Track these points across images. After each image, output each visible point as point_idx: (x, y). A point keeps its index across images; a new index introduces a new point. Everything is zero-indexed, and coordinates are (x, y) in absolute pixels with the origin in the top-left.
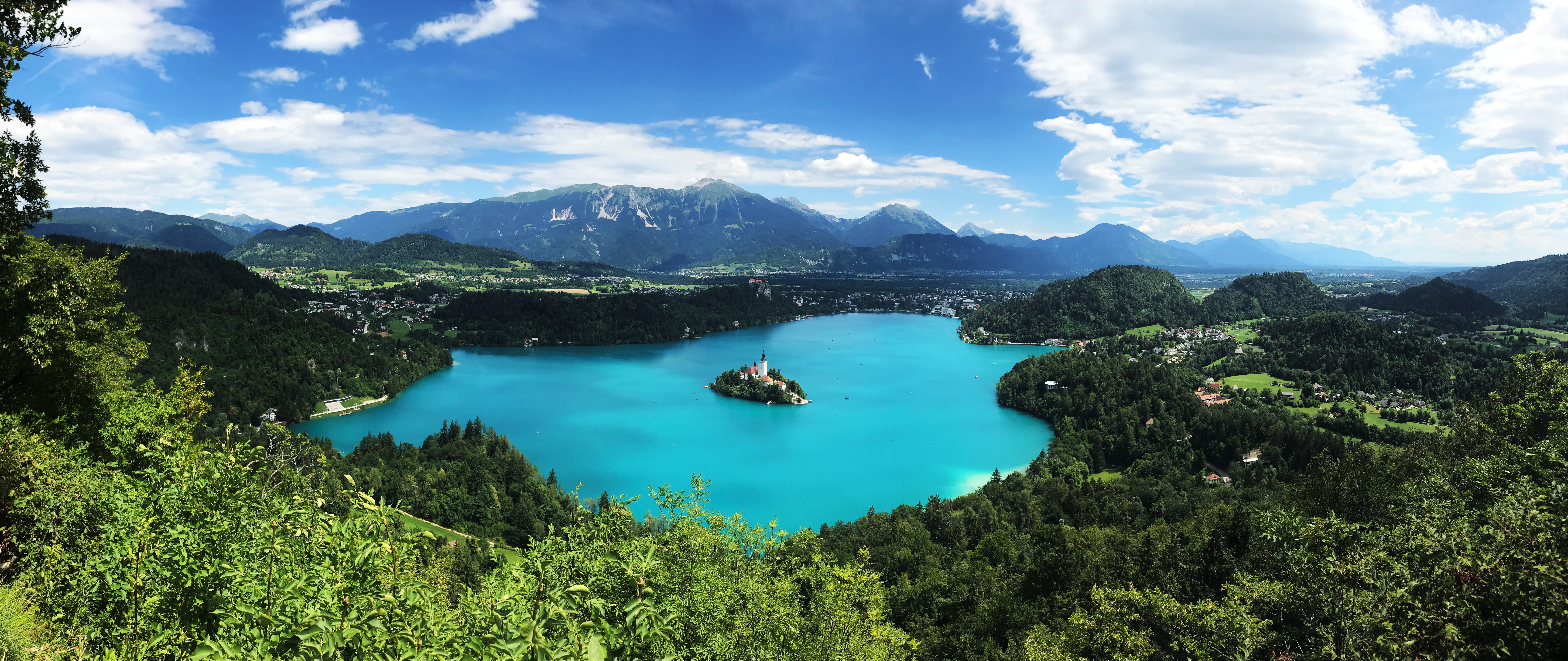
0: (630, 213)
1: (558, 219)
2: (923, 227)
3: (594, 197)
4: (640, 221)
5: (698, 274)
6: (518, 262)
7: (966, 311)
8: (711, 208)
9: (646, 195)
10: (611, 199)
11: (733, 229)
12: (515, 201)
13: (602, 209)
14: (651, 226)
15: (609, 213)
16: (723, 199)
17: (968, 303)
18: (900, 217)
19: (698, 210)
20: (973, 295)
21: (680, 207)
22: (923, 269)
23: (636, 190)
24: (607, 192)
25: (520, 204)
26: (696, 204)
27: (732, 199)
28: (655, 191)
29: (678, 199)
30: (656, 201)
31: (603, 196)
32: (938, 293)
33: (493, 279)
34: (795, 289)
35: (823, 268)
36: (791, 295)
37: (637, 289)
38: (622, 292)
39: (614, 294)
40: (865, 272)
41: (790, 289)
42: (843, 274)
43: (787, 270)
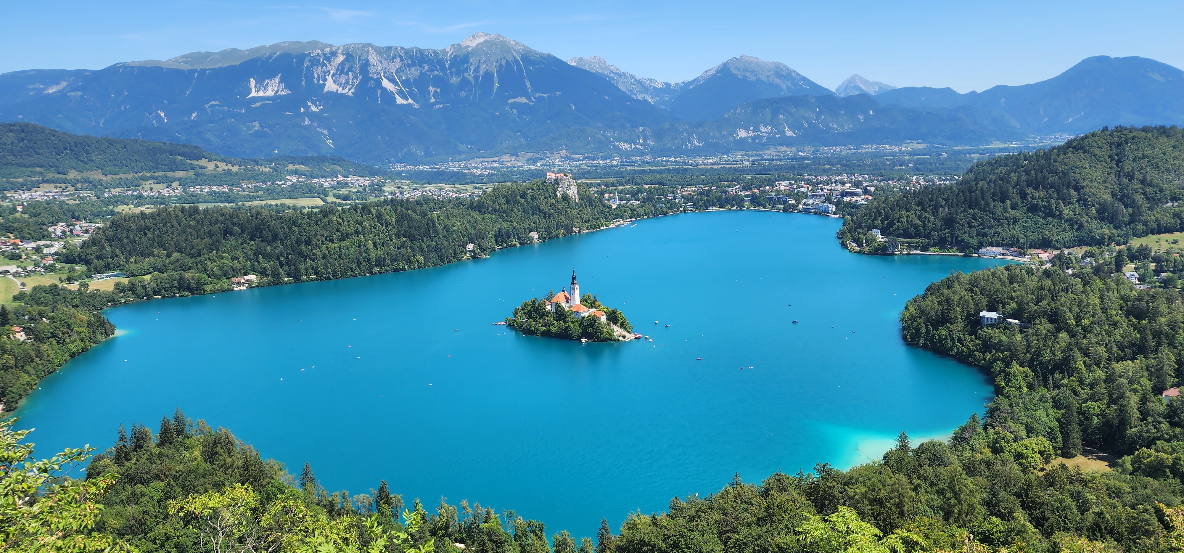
0: (372, 84)
1: (261, 94)
2: (784, 86)
3: (315, 61)
4: (388, 96)
5: (476, 168)
6: (203, 162)
7: (851, 205)
8: (488, 75)
9: (394, 58)
10: (342, 64)
11: (520, 104)
12: (186, 67)
13: (329, 78)
14: (404, 102)
15: (340, 85)
16: (504, 63)
18: (748, 74)
19: (471, 78)
20: (861, 182)
21: (445, 74)
22: (784, 148)
23: (379, 51)
24: (334, 54)
25: (195, 71)
26: (466, 70)
27: (516, 61)
28: (407, 52)
29: (441, 63)
30: (409, 66)
31: (329, 59)
32: (809, 183)
33: (164, 191)
34: (606, 185)
35: (642, 153)
36: (602, 193)
37: (393, 194)
38: (372, 199)
39: (361, 202)
40: (700, 156)
41: (599, 185)
42: (670, 161)
43: (594, 159)
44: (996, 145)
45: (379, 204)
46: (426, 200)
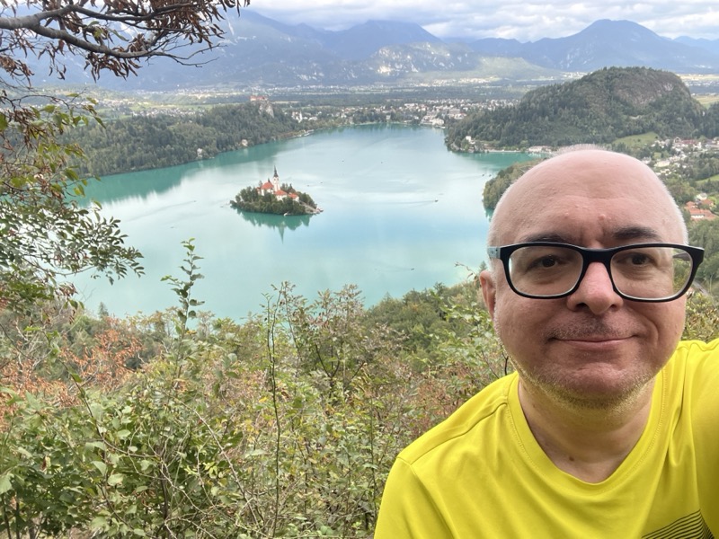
7: (453, 120)
11: (226, 45)
17: (455, 113)
20: (460, 104)
32: (427, 105)
34: (293, 105)
35: (316, 84)
36: (291, 112)
37: (138, 112)
38: (123, 116)
39: (115, 118)
40: (356, 85)
41: (289, 106)
42: (335, 89)
43: (283, 86)
44: (542, 79)
45: (128, 121)
46: (164, 117)
